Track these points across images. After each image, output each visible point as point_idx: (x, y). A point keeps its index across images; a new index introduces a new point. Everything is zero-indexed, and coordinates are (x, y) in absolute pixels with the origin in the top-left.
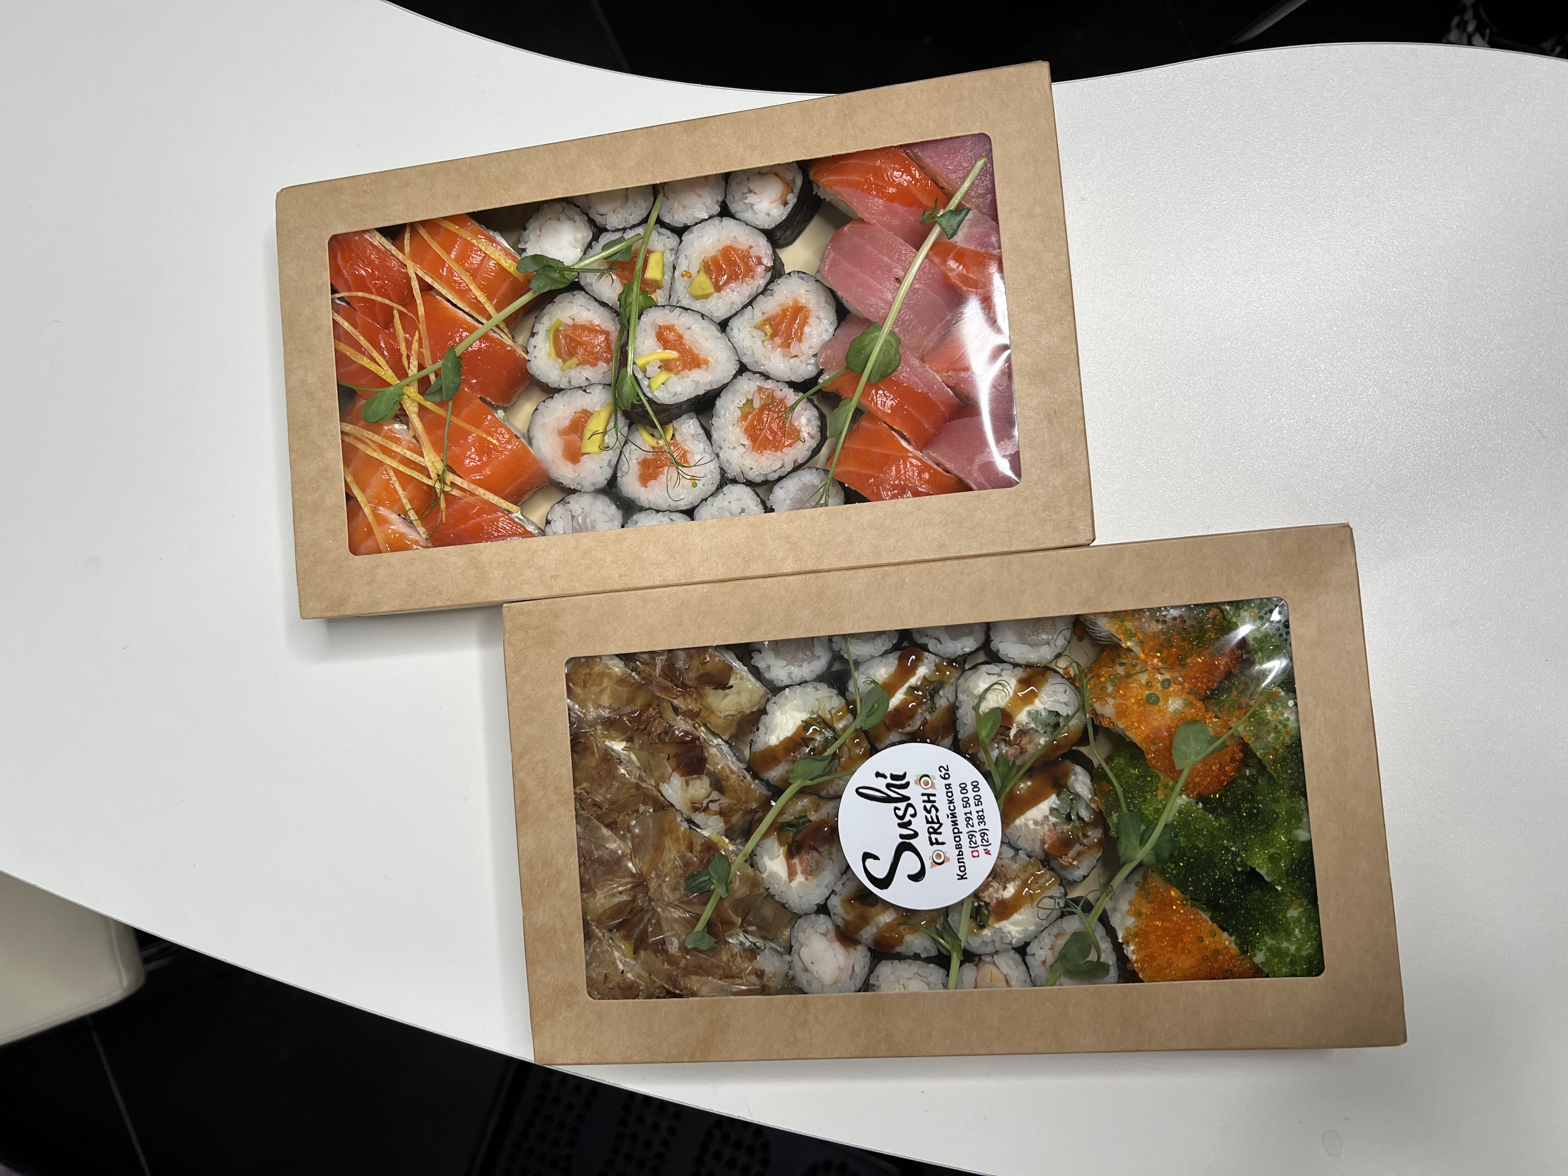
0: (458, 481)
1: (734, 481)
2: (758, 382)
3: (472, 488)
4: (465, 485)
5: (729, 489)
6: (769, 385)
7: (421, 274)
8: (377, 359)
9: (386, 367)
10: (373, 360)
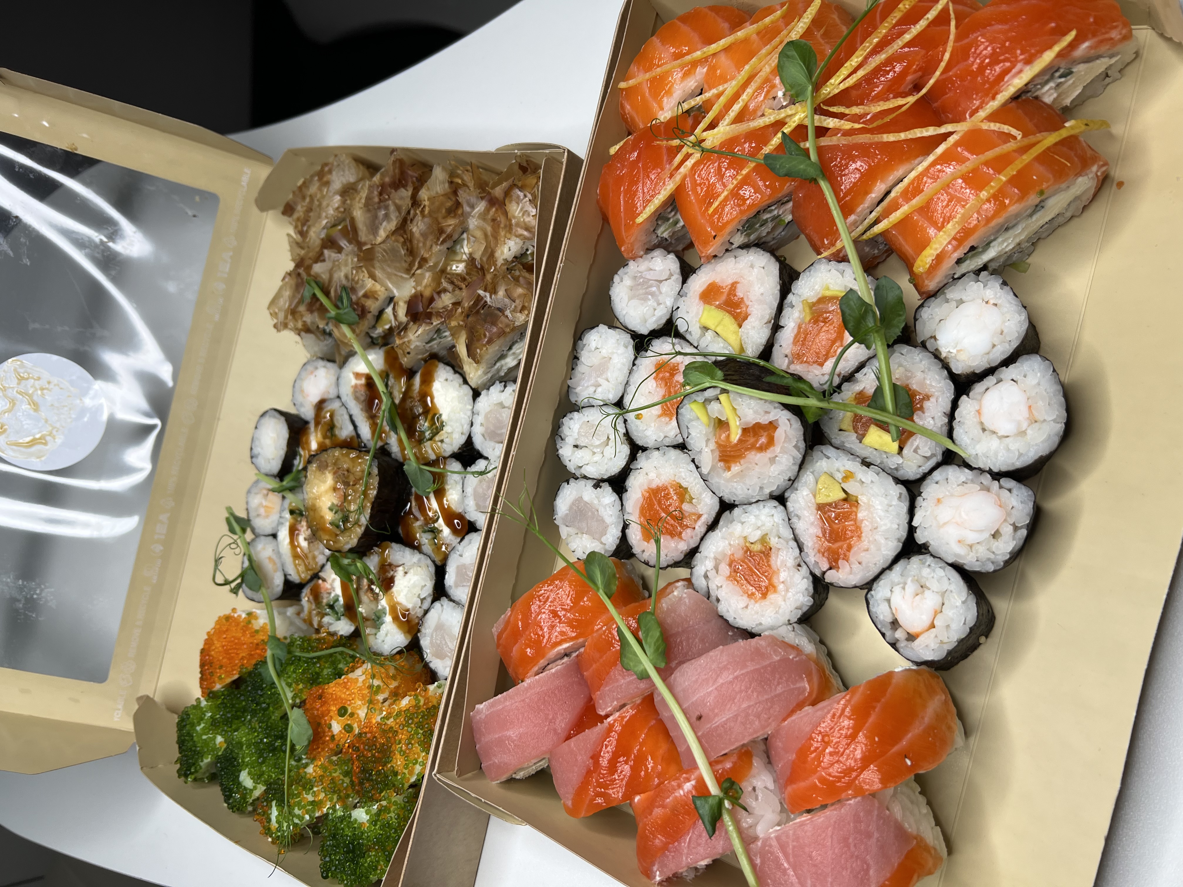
0: (689, 163)
1: (633, 457)
2: (707, 517)
3: (678, 178)
4: (682, 170)
5: (625, 450)
6: (700, 527)
7: (952, 140)
8: (854, 75)
9: (842, 87)
10: (855, 71)
